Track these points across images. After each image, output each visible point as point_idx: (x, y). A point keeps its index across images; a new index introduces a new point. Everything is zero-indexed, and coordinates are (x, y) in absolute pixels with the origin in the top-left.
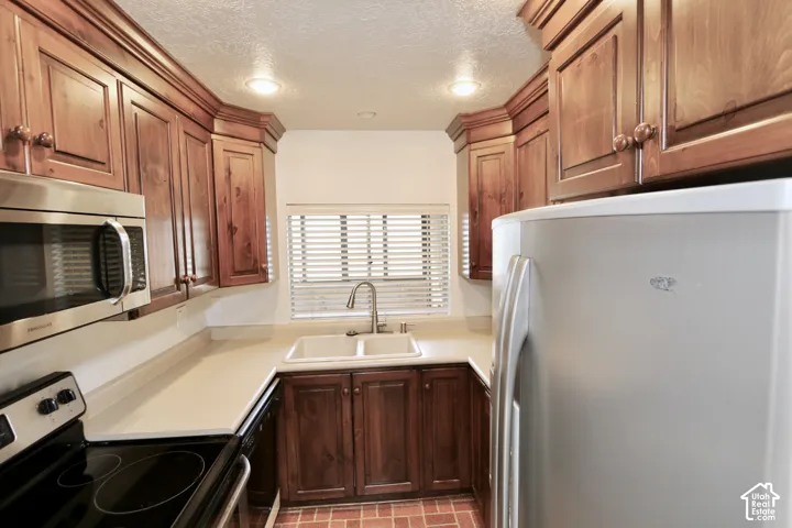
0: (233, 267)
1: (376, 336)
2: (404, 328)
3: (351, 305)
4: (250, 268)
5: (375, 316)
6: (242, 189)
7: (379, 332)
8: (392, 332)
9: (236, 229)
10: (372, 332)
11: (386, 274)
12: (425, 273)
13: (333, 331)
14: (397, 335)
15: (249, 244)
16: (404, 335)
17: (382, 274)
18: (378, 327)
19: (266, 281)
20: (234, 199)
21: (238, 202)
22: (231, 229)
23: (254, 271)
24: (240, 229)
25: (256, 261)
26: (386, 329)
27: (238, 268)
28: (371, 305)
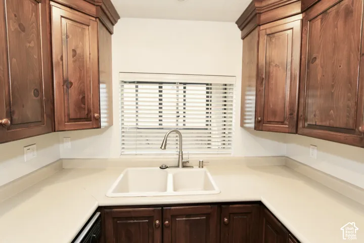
0: (69, 115)
1: (181, 170)
2: (201, 165)
3: (164, 146)
4: (83, 116)
5: (181, 154)
6: (78, 51)
7: (184, 167)
8: (193, 167)
9: (71, 84)
10: (178, 166)
11: (184, 125)
12: (207, 125)
13: (150, 164)
14: (196, 169)
15: (84, 97)
16: (201, 169)
17: (175, 124)
18: (183, 163)
19: (99, 127)
20: (71, 59)
21: (74, 61)
22: (67, 83)
23: (88, 118)
24: (75, 85)
25: (89, 111)
26: (188, 164)
27: (72, 116)
28: (178, 146)
